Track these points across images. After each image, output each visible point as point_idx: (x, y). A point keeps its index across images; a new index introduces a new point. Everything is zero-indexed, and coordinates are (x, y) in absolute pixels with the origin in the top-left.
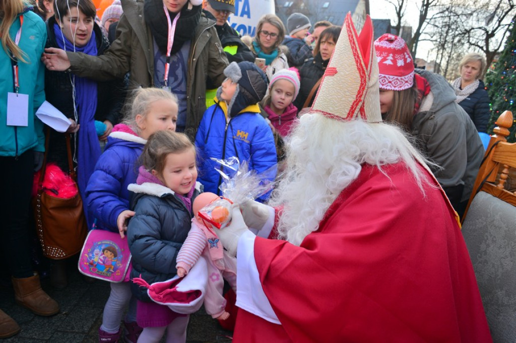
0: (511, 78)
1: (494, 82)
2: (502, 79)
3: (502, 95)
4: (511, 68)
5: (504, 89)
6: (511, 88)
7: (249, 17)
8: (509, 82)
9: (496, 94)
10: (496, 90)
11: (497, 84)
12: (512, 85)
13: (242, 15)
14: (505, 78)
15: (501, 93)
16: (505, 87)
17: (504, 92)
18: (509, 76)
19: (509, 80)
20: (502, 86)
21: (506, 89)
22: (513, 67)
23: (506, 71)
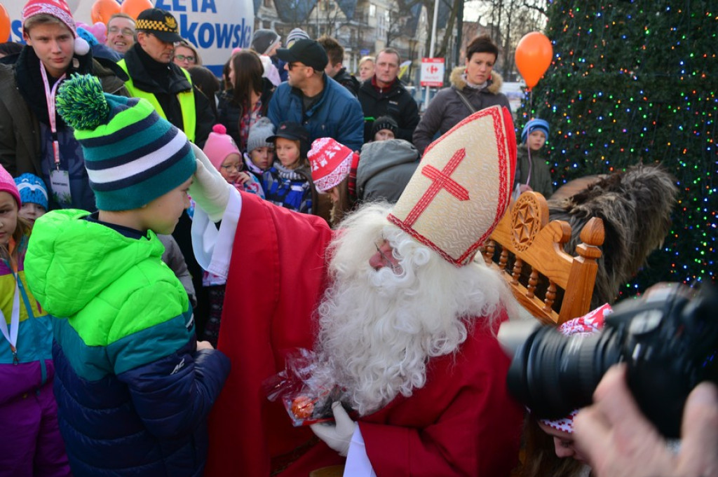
5: (546, 92)
6: (552, 91)
7: (214, 11)
9: (538, 98)
13: (204, 10)
16: (546, 88)
18: (550, 76)
19: (549, 80)
21: (548, 93)
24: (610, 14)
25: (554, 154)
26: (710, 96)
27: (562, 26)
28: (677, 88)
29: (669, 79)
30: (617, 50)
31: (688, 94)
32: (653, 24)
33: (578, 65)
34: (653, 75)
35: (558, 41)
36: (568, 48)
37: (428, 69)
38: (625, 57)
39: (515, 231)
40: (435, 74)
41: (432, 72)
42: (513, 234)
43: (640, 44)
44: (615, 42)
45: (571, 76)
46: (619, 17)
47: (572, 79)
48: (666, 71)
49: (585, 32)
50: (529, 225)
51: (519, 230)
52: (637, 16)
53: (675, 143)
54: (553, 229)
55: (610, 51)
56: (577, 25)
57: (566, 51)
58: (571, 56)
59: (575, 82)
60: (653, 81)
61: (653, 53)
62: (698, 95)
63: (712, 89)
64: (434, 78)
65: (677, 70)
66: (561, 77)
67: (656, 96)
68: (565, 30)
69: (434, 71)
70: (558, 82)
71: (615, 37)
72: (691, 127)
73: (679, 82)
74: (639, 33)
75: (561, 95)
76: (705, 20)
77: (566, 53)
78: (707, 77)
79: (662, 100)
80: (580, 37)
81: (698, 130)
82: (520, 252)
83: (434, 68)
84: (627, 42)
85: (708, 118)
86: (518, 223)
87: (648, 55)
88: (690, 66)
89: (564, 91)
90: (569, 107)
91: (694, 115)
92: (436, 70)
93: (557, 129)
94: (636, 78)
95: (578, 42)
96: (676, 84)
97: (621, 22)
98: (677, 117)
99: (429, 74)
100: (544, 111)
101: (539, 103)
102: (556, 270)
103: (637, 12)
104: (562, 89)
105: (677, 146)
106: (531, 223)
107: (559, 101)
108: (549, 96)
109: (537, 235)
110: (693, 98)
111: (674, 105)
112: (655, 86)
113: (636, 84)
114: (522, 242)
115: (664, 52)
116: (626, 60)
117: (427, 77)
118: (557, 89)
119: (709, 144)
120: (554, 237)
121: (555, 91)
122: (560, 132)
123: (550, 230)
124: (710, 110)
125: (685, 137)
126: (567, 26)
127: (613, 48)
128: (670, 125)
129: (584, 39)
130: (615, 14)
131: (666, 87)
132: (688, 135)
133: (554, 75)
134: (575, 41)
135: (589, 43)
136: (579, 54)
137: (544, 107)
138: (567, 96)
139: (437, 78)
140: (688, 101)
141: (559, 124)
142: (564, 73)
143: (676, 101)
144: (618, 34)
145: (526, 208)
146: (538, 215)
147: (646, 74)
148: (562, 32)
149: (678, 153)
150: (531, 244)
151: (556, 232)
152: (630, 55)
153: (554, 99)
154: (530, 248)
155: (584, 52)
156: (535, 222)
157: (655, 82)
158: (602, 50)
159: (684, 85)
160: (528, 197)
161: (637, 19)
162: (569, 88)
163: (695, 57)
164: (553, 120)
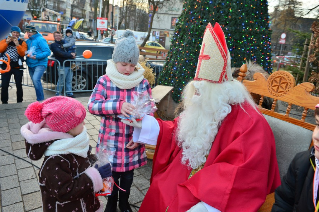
0: (191, 28)
1: (182, 29)
2: (187, 28)
3: (188, 36)
4: (190, 21)
5: (189, 33)
6: (192, 33)
8: (190, 29)
10: (184, 34)
11: (184, 30)
12: (192, 31)
14: (188, 27)
15: (187, 35)
17: (189, 35)
18: (190, 26)
20: (187, 31)
21: (190, 33)
22: (191, 21)
23: (188, 23)
24: (216, 2)
25: (194, 59)
26: (252, 38)
27: (194, 6)
28: (242, 34)
29: (239, 30)
30: (219, 17)
31: (245, 37)
32: (233, 8)
33: (203, 22)
34: (234, 28)
35: (193, 12)
36: (198, 15)
37: (100, 23)
38: (222, 20)
39: (272, 89)
40: (104, 25)
41: (102, 24)
42: (270, 90)
43: (227, 15)
44: (218, 14)
45: (200, 27)
46: (219, 4)
47: (201, 28)
48: (238, 27)
49: (204, 9)
50: (284, 85)
51: (275, 88)
52: (227, 4)
53: (241, 56)
54: (305, 86)
55: (216, 18)
56: (202, 6)
57: (197, 16)
58: (199, 18)
59: (202, 30)
60: (234, 30)
61: (234, 20)
62: (248, 37)
63: (253, 35)
64: (103, 26)
65: (241, 27)
66: (196, 27)
67: (234, 37)
68: (195, 7)
69: (103, 24)
70: (195, 29)
71: (218, 12)
72: (246, 50)
73: (243, 31)
74: (227, 11)
75: (196, 34)
76: (250, 8)
77: (197, 17)
78: (252, 30)
79: (236, 38)
80: (203, 11)
81: (249, 50)
82: (277, 97)
83: (103, 22)
84: (223, 14)
85: (252, 46)
86: (273, 85)
87: (231, 20)
88: (246, 25)
89: (197, 33)
90: (200, 40)
91: (247, 45)
92: (104, 23)
93: (195, 49)
94: (227, 29)
95: (202, 12)
96: (241, 32)
97: (220, 6)
98: (242, 45)
99: (101, 25)
100: (188, 41)
101: (185, 38)
102: (311, 103)
103: (226, 3)
104: (196, 32)
105: (242, 57)
106: (286, 84)
107: (195, 37)
108: (190, 35)
109: (290, 89)
110: (246, 38)
111: (241, 41)
112: (234, 33)
113: (227, 31)
114: (278, 93)
115: (237, 19)
116: (223, 21)
117: (100, 26)
118: (194, 32)
119: (252, 56)
120: (306, 90)
121: (193, 33)
122: (196, 50)
123: (302, 87)
124: (252, 43)
125: (244, 53)
126: (196, 6)
127: (217, 16)
128: (239, 48)
129: (204, 12)
130: (218, 2)
131: (238, 33)
132: (245, 53)
133: (192, 26)
134: (201, 12)
135: (206, 14)
136: (202, 18)
137: (188, 40)
138: (199, 35)
139: (105, 26)
140: (245, 39)
141: (196, 47)
142: (197, 25)
143: (241, 39)
144: (219, 11)
145: (280, 78)
146: (290, 81)
147: (231, 28)
148: (194, 8)
149: (242, 59)
150: (286, 93)
151: (307, 87)
152: (224, 20)
153: (192, 36)
154: (286, 95)
155: (205, 17)
156: (289, 84)
157: (234, 31)
158: (213, 16)
159: (244, 33)
160: (281, 73)
161: (226, 5)
162: (200, 31)
163: (248, 22)
164: (193, 45)
